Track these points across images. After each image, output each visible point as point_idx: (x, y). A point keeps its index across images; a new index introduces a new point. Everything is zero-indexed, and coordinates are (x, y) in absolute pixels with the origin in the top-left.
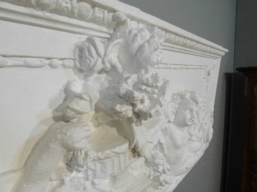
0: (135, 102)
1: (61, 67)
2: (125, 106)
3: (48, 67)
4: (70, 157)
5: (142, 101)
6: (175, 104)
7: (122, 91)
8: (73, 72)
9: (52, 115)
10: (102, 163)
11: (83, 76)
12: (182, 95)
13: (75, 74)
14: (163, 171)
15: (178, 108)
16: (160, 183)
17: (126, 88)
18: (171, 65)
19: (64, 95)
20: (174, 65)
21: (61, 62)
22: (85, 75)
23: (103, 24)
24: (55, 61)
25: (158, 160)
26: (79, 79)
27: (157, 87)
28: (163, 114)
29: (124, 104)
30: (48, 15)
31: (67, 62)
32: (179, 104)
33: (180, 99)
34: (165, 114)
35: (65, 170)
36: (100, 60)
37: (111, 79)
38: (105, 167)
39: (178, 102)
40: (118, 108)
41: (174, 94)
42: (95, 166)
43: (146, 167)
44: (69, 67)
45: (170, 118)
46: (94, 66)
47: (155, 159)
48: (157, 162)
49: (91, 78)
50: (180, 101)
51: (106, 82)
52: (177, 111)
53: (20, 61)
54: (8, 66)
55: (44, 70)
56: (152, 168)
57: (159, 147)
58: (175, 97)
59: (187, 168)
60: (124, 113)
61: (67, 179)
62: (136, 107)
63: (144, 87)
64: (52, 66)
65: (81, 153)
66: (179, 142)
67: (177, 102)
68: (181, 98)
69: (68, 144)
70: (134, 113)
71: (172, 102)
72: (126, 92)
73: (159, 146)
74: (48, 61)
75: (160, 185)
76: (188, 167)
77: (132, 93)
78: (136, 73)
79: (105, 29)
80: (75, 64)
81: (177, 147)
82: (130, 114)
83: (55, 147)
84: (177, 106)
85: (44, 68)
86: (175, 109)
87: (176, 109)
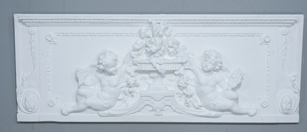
1: (135, 36)
10: (141, 65)
13: (139, 38)
21: (135, 34)
23: (146, 23)
24: (134, 34)
30: (131, 24)
31: (137, 35)
35: (132, 64)
36: (143, 34)
38: (142, 67)
42: (139, 65)
44: (138, 36)
49: (144, 39)
53: (125, 35)
55: (131, 37)
61: (132, 67)
64: (133, 36)
74: (132, 34)
79: (148, 24)
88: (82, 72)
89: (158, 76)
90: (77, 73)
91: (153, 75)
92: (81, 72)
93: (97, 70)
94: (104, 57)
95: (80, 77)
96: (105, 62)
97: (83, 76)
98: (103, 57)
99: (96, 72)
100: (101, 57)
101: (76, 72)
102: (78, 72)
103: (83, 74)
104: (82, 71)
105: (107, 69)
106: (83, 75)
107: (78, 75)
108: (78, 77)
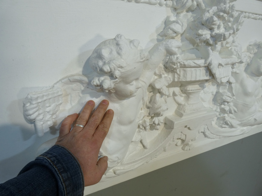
0: (213, 26)
1: (164, 6)
2: (205, 30)
3: (158, 5)
4: (167, 60)
5: (219, 27)
6: (251, 53)
7: (204, 18)
8: (170, 11)
9: (156, 38)
10: (185, 71)
11: (176, 14)
12: (259, 45)
13: (172, 12)
14: (229, 111)
15: (252, 58)
16: (225, 121)
17: (207, 16)
18: (251, 14)
19: (164, 26)
20: (254, 15)
21: (165, 2)
22: (177, 13)
24: (162, 1)
25: (226, 97)
26: (174, 16)
27: (232, 16)
28: (235, 53)
29: (204, 29)
31: (169, 3)
32: (255, 54)
33: (256, 49)
34: (238, 55)
35: (163, 69)
37: (195, 15)
38: (186, 74)
39: (254, 52)
40: (200, 32)
41: (250, 45)
42: (180, 72)
43: (213, 105)
44: (169, 7)
45: (242, 59)
46: (186, 3)
47: (223, 96)
48: (224, 98)
49: (182, 15)
50: (256, 50)
51: (192, 18)
52: (251, 61)
54: (141, 3)
55: (156, 7)
56: (219, 106)
57: (227, 87)
58: (251, 47)
59: (255, 119)
60: (204, 36)
61: (163, 76)
62: (214, 31)
63: (222, 14)
64: (160, 5)
65: (174, 57)
66: (250, 89)
67: (252, 51)
68: (258, 47)
69: (169, 47)
70: (212, 37)
71: (248, 52)
72: (208, 19)
73: (228, 85)
75: (224, 123)
76: (257, 119)
77: (212, 18)
78: (217, 6)
80: (173, 4)
81: (246, 94)
82: (208, 37)
83: (161, 49)
84: (252, 56)
85: (156, 6)
86: (249, 58)
87: (251, 59)
88: (45, 101)
89: (200, 88)
90: (28, 105)
91: (193, 89)
92: (39, 100)
93: (83, 88)
94: (115, 53)
95: (39, 114)
96: (122, 67)
97: (48, 112)
98: (111, 53)
99: (81, 95)
100: (105, 53)
101: (24, 105)
102: (31, 104)
103: (48, 105)
104: (45, 98)
105: (122, 86)
106: (48, 109)
107: (31, 112)
108: (33, 117)
